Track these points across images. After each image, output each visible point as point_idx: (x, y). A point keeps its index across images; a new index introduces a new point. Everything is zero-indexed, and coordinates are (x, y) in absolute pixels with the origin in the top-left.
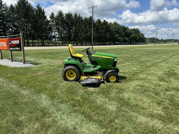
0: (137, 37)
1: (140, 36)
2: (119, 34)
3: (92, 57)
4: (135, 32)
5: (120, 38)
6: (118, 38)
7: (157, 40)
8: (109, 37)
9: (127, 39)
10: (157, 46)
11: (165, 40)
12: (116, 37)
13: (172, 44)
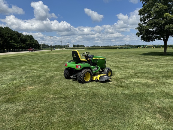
0: (33, 43)
1: (35, 43)
2: (14, 40)
3: (93, 59)
4: (30, 38)
5: (16, 45)
6: (13, 44)
7: (47, 46)
8: (3, 43)
9: (23, 45)
10: (54, 51)
11: (54, 46)
12: (11, 43)
13: (62, 49)
